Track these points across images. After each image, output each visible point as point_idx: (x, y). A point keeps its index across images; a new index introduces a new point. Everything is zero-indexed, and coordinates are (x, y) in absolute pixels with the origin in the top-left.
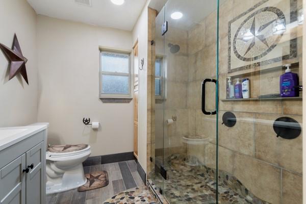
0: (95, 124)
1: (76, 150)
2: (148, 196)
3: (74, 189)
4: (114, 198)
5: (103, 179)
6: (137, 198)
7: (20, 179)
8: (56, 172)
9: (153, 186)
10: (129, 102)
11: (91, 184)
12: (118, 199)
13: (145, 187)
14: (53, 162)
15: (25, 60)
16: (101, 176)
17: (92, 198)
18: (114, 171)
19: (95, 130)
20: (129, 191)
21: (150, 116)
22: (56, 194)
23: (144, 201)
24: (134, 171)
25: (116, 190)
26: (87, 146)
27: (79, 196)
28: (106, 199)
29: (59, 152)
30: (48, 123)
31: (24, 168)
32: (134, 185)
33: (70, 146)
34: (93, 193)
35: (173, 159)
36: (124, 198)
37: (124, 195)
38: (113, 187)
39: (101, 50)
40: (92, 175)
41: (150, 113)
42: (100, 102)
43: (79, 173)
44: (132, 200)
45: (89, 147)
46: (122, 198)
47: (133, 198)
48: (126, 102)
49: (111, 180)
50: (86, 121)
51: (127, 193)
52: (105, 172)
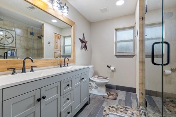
0: (112, 68)
1: (102, 79)
2: (137, 114)
3: (101, 96)
4: (117, 106)
5: (115, 96)
6: (129, 112)
7: (80, 81)
8: (95, 86)
9: (141, 110)
10: (133, 57)
11: (108, 96)
12: (119, 107)
13: (137, 109)
14: (94, 81)
15: (86, 42)
16: (115, 95)
17: (107, 102)
18: (122, 95)
19: (113, 71)
20: (126, 107)
21: (141, 66)
22: (95, 95)
23: (134, 115)
24: (134, 99)
25: (119, 103)
26: (107, 78)
27: (103, 99)
28: (114, 105)
29: (96, 78)
30: (93, 66)
31: (81, 78)
32: (131, 106)
33: (100, 77)
34: (108, 100)
35: (168, 101)
36: (122, 108)
37: (123, 107)
38: (119, 101)
39: (116, 30)
40: (111, 93)
41: (141, 64)
42: (115, 57)
43: (104, 89)
44: (126, 111)
45: (108, 79)
46: (121, 108)
47: (127, 111)
48: (130, 57)
49: (118, 98)
50: (109, 66)
51: (124, 107)
52: (117, 94)
